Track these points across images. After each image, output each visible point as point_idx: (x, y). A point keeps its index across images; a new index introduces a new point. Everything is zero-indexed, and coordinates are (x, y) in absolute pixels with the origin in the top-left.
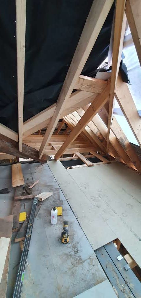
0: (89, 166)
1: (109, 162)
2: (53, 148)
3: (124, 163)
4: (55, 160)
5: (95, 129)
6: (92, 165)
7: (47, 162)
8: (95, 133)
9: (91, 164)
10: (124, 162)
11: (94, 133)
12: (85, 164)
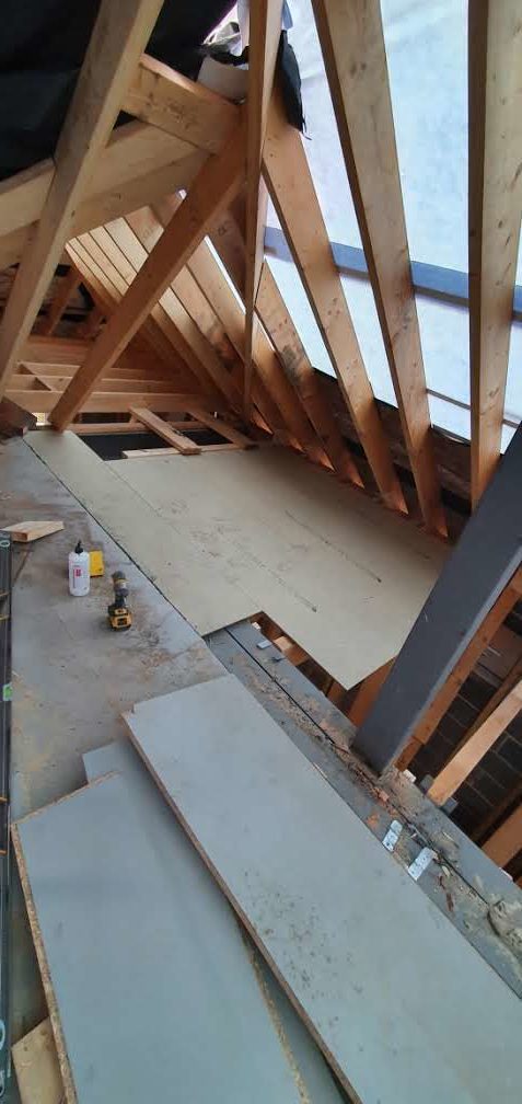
0: (186, 453)
1: (251, 443)
2: (38, 385)
3: (298, 450)
4: (55, 428)
5: (202, 316)
6: (197, 450)
7: (20, 433)
8: (204, 330)
9: (192, 445)
10: (298, 447)
11: (200, 332)
12: (172, 446)
